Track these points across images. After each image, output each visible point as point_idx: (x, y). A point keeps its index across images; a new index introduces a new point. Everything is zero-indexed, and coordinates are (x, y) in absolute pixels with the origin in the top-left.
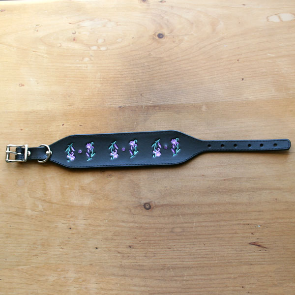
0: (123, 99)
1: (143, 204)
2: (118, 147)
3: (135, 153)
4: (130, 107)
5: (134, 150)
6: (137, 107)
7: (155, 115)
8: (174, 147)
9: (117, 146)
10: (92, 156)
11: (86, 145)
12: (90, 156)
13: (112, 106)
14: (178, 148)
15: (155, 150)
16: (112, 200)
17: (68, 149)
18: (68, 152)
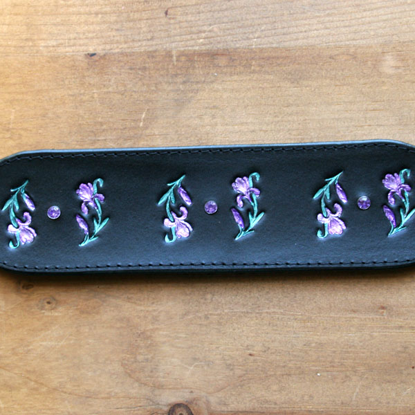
0: (104, 27)
1: (166, 409)
2: (191, 199)
3: (254, 222)
4: (126, 55)
5: (250, 210)
6: (151, 55)
7: (216, 86)
8: (392, 201)
9: (188, 194)
10: (98, 228)
11: (77, 188)
12: (91, 228)
13: (62, 50)
14: (407, 206)
15: (326, 211)
16: (55, 389)
17: (12, 203)
18: (12, 215)
